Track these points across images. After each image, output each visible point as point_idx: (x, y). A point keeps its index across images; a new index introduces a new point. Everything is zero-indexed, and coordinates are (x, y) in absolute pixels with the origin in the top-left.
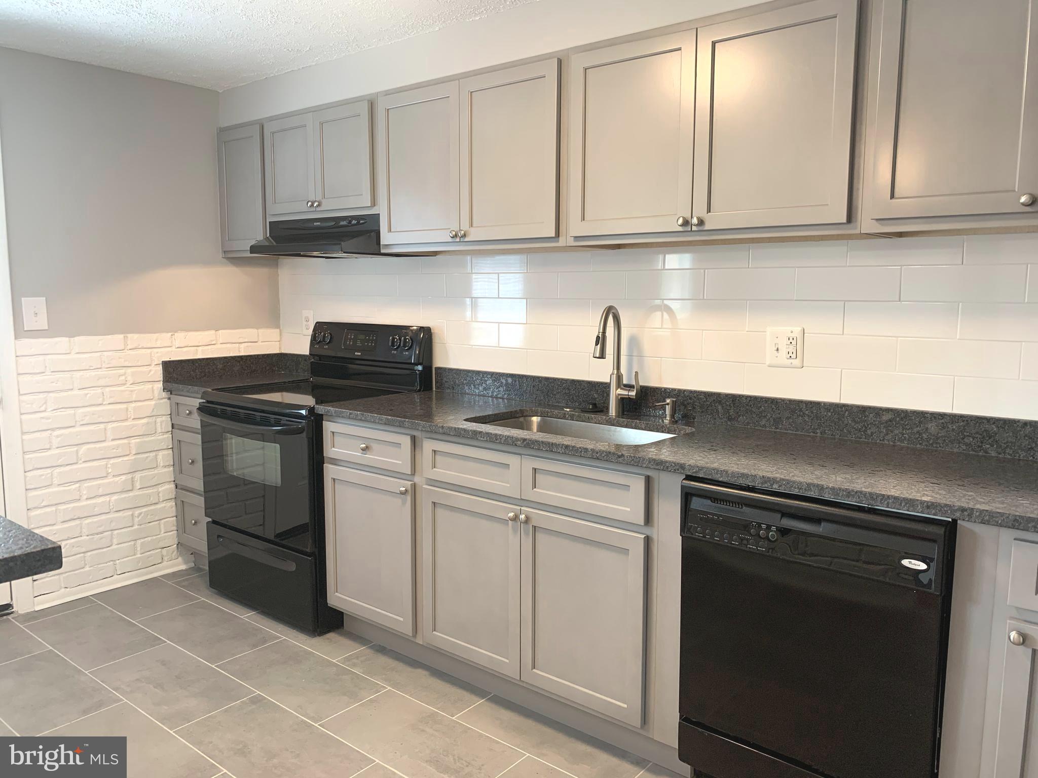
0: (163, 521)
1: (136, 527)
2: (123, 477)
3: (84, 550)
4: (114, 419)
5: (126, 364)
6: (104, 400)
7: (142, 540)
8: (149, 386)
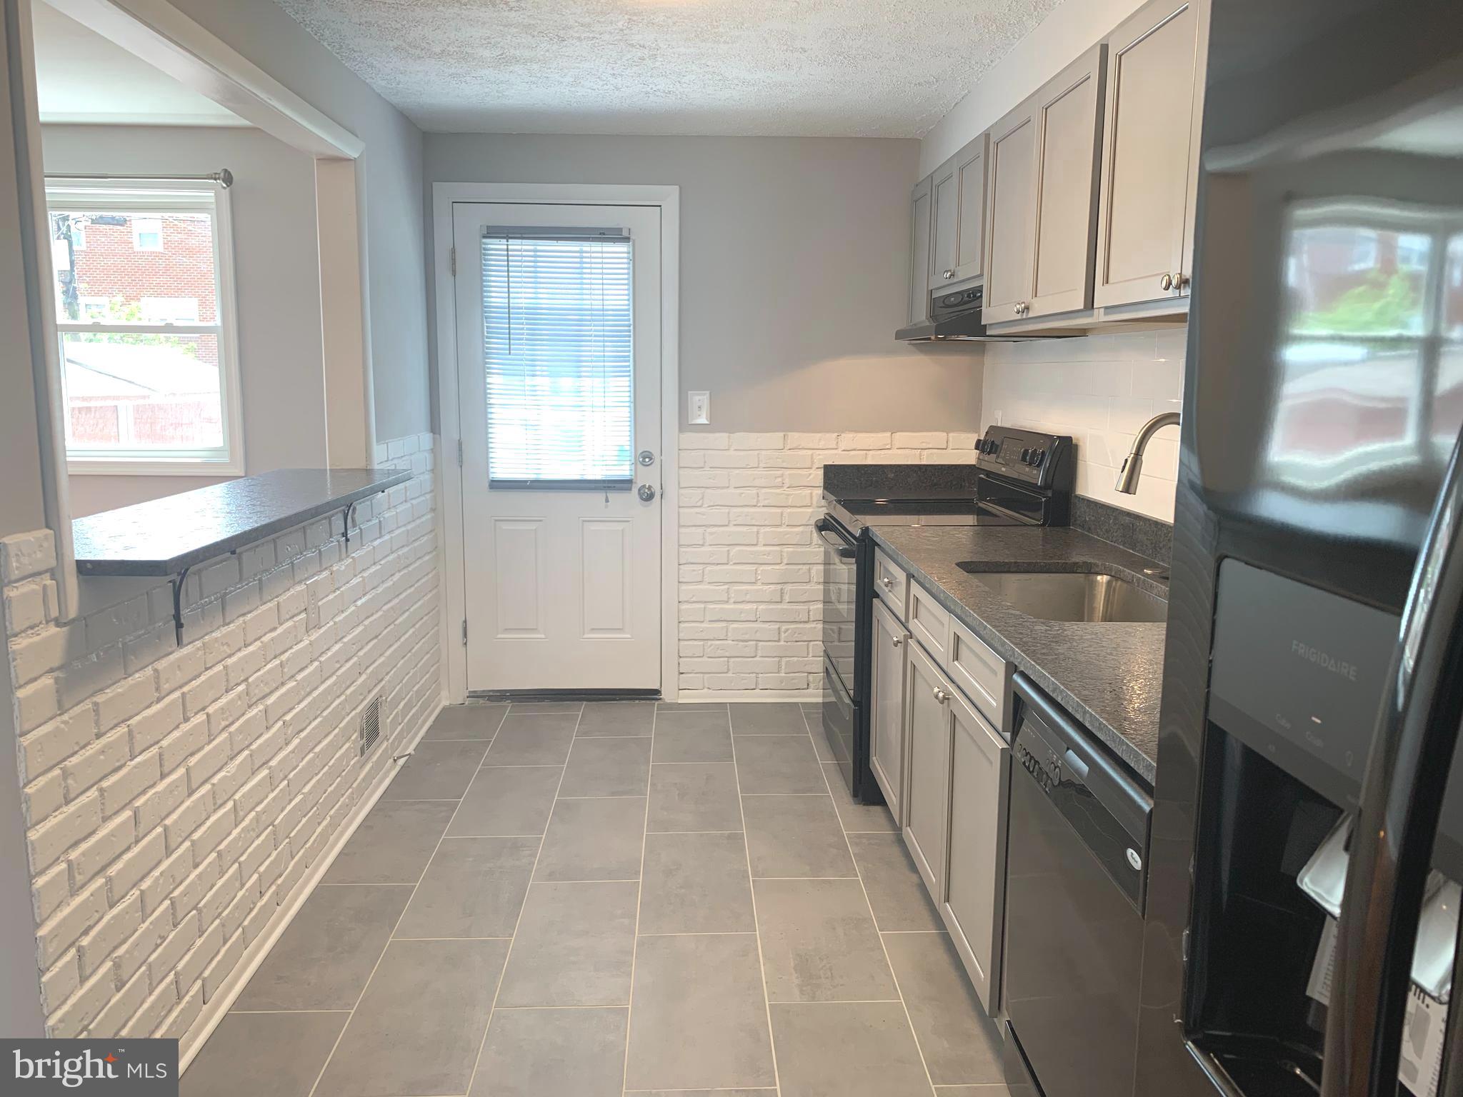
0: (812, 643)
1: (782, 643)
2: (773, 587)
3: (727, 654)
4: (766, 523)
5: (785, 465)
6: (758, 501)
7: (788, 659)
8: (808, 491)
